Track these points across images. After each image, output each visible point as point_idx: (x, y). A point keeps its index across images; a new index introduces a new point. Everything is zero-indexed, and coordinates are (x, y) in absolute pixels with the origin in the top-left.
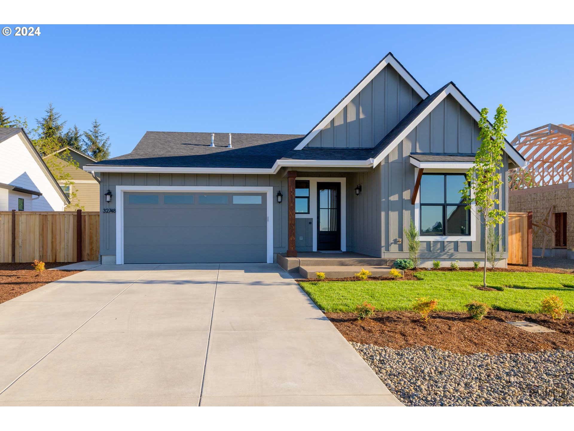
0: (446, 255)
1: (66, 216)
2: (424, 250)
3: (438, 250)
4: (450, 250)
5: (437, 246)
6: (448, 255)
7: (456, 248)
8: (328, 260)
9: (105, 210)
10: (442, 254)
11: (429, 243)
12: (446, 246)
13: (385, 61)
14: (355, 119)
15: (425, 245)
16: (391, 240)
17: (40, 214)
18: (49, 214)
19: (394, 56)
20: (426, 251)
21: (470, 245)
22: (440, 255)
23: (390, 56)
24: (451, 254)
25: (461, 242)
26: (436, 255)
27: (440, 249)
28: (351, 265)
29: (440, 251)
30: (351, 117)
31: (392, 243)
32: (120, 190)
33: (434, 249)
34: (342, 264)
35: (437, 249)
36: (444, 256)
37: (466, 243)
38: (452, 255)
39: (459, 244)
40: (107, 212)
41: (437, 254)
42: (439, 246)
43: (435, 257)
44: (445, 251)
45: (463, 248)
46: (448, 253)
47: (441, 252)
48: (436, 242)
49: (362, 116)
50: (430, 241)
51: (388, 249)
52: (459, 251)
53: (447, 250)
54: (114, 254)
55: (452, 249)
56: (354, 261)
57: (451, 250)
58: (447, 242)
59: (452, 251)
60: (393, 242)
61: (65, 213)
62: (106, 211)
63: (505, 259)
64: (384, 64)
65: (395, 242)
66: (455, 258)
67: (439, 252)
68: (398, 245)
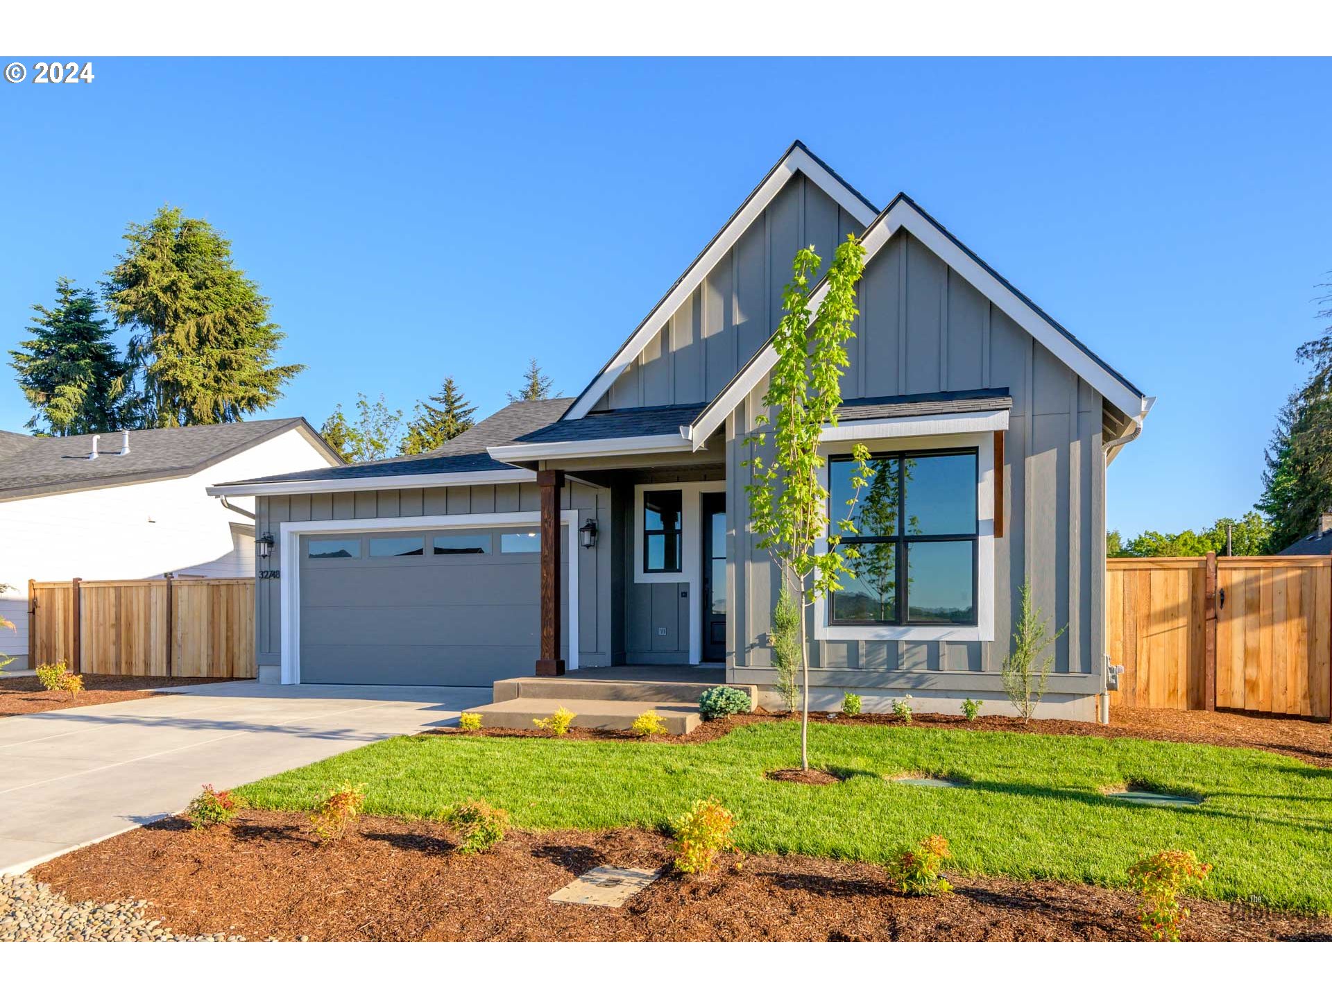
0: (902, 681)
1: (248, 586)
2: (843, 663)
3: (881, 664)
4: (915, 664)
5: (880, 654)
6: (909, 678)
7: (934, 659)
8: (581, 685)
9: (262, 573)
10: (892, 676)
11: (853, 645)
12: (903, 654)
13: (788, 166)
14: (722, 329)
15: (843, 649)
16: (751, 638)
17: (208, 584)
18: (223, 582)
19: (808, 147)
20: (846, 665)
21: (975, 652)
22: (887, 680)
23: (797, 149)
24: (918, 677)
25: (949, 643)
26: (874, 678)
27: (887, 661)
28: (635, 699)
29: (885, 667)
30: (711, 325)
31: (752, 646)
32: (288, 531)
33: (868, 663)
34: (617, 696)
35: (880, 660)
36: (897, 682)
37: (965, 647)
38: (921, 679)
39: (944, 649)
40: (266, 577)
41: (878, 676)
42: (884, 653)
43: (870, 683)
44: (900, 668)
45: (952, 662)
46: (909, 675)
47: (889, 670)
48: (874, 645)
49: (738, 319)
50: (858, 641)
51: (742, 662)
52: (941, 668)
53: (905, 666)
54: (278, 664)
55: (921, 663)
56: (643, 689)
57: (920, 666)
58: (907, 642)
59: (922, 669)
60: (757, 641)
61: (247, 581)
62: (265, 574)
63: (1091, 697)
64: (783, 174)
65: (763, 641)
66: (929, 688)
67: (881, 670)
68: (769, 650)
